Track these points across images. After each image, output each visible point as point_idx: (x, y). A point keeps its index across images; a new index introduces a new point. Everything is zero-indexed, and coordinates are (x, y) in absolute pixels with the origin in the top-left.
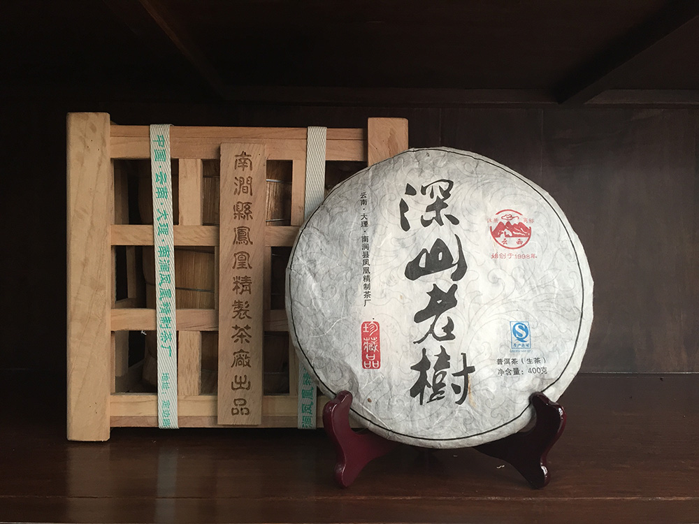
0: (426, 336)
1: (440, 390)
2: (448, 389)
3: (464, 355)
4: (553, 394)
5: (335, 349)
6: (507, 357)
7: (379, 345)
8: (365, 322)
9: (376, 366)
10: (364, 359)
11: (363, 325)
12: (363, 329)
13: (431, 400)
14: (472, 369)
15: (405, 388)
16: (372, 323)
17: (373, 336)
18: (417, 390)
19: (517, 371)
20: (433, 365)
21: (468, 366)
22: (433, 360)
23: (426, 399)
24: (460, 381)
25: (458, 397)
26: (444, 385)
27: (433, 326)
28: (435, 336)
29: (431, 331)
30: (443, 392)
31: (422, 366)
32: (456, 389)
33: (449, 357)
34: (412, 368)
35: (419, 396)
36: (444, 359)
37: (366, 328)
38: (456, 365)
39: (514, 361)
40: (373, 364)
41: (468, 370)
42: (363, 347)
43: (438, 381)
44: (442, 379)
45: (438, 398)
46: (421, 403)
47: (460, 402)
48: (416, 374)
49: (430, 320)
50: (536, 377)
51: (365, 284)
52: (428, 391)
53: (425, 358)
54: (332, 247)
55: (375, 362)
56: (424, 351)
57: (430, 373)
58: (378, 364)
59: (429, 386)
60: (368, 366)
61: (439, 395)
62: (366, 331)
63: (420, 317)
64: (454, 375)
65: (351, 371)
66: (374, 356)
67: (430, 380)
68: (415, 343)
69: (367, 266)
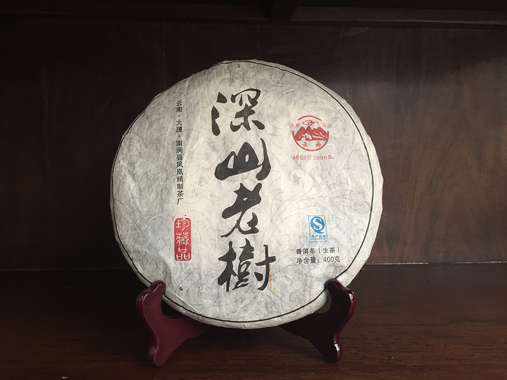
0: (233, 230)
1: (245, 278)
2: (251, 278)
3: (266, 247)
4: (345, 280)
5: (150, 244)
6: (305, 247)
7: (190, 239)
8: (178, 219)
9: (187, 258)
10: (176, 252)
11: (176, 222)
12: (176, 225)
13: (236, 287)
14: (273, 259)
15: (213, 277)
16: (184, 219)
17: (185, 231)
18: (224, 279)
19: (313, 260)
20: (238, 256)
21: (270, 255)
22: (239, 251)
23: (232, 286)
24: (262, 270)
25: (260, 284)
26: (248, 273)
27: (239, 221)
28: (240, 230)
29: (238, 225)
30: (247, 280)
31: (229, 257)
32: (259, 277)
33: (253, 249)
34: (220, 259)
35: (225, 284)
36: (248, 251)
37: (179, 223)
38: (259, 255)
39: (312, 251)
40: (185, 256)
41: (269, 260)
42: (176, 241)
43: (242, 270)
44: (246, 268)
45: (243, 286)
46: (228, 290)
47: (262, 288)
48: (223, 264)
49: (236, 217)
50: (330, 265)
51: (179, 184)
52: (234, 279)
53: (231, 250)
54: (150, 151)
55: (187, 254)
56: (231, 243)
57: (236, 263)
58: (189, 256)
59: (235, 275)
60: (179, 258)
61: (243, 283)
62: (179, 227)
63: (227, 213)
64: (257, 264)
65: (165, 263)
66: (186, 249)
67: (235, 269)
68: (222, 236)
69: (180, 168)
